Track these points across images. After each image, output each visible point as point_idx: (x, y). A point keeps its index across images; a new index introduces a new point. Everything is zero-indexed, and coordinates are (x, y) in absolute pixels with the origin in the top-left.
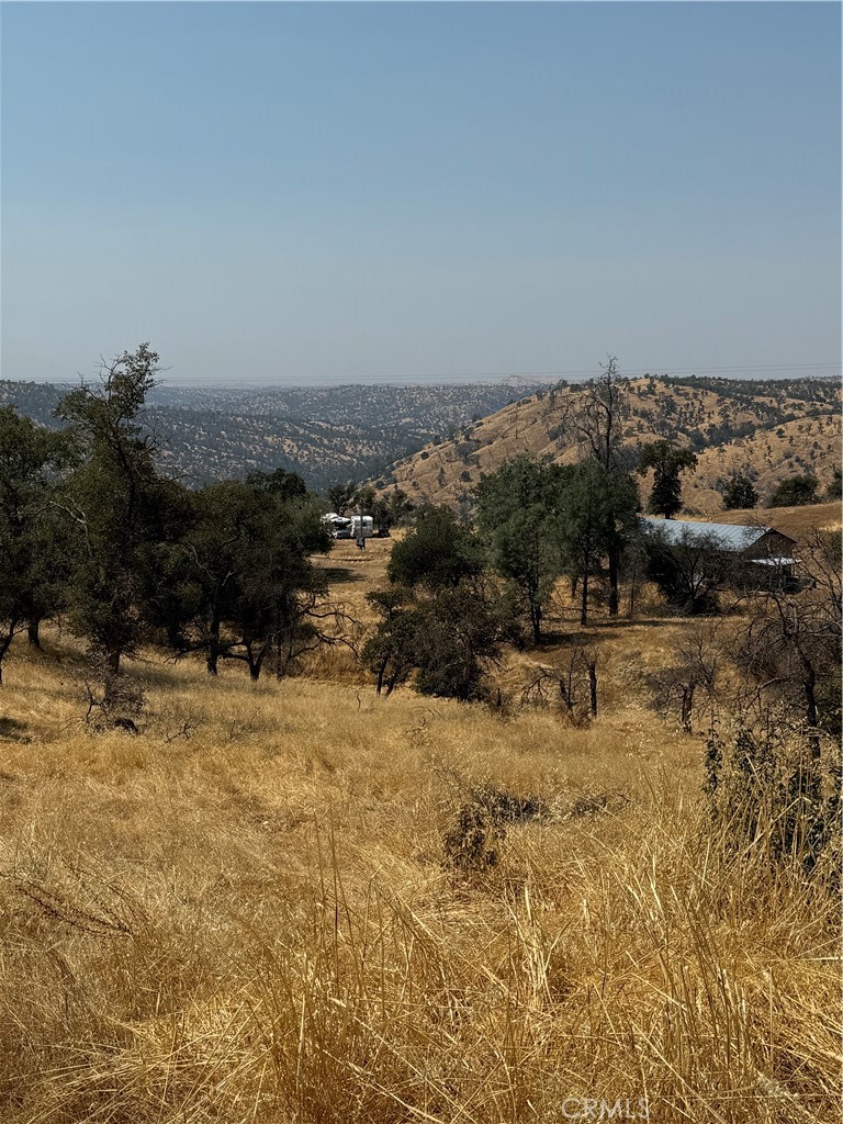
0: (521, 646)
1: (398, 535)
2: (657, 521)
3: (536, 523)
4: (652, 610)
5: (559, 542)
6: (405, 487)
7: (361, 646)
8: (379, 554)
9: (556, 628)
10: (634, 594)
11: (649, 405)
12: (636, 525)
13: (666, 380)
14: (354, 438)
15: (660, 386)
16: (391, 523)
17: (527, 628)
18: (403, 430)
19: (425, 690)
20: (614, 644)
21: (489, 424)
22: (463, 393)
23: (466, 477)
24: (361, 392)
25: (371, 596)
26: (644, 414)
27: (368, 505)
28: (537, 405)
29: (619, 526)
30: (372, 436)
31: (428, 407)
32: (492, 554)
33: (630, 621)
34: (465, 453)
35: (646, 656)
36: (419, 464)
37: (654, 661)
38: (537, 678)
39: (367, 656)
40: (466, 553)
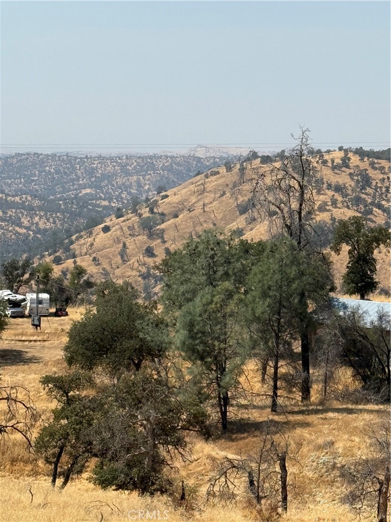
0: (207, 434)
1: (76, 314)
2: (352, 301)
3: (224, 303)
4: (346, 396)
5: (249, 323)
6: (84, 262)
7: (34, 435)
8: (56, 334)
9: (244, 415)
10: (327, 379)
11: (343, 179)
12: (329, 305)
13: (360, 153)
14: (31, 210)
15: (355, 160)
16: (68, 301)
17: (214, 415)
18: (83, 202)
19: (104, 483)
20: (305, 433)
21: (175, 196)
22: (147, 163)
23: (150, 252)
24: (37, 161)
25: (46, 380)
26: (339, 189)
27: (45, 281)
28: (226, 177)
29: (311, 306)
30: (49, 208)
31: (109, 177)
32: (177, 336)
33: (323, 408)
34: (149, 227)
35: (340, 446)
36: (100, 238)
37: (348, 451)
38: (225, 469)
39: (41, 445)
40: (149, 335)
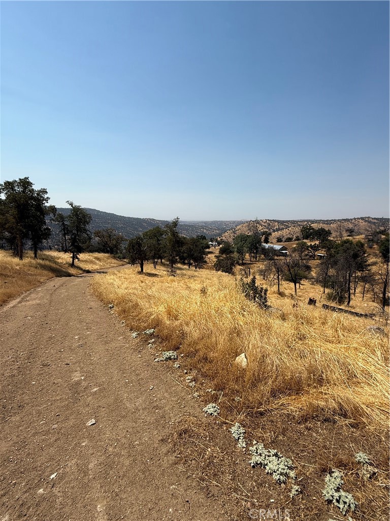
0: (239, 265)
1: (221, 246)
2: (264, 244)
3: (243, 245)
4: (262, 259)
5: (247, 248)
6: (224, 238)
7: (213, 264)
8: (218, 249)
9: (246, 262)
10: (259, 257)
11: (266, 224)
12: (260, 245)
13: (268, 220)
14: (216, 230)
15: (268, 221)
16: (220, 244)
17: (241, 262)
18: (224, 228)
19: (222, 271)
20: (255, 265)
21: (238, 227)
22: (234, 222)
23: (234, 236)
24: (217, 222)
25: (215, 256)
26: (265, 226)
27: (217, 241)
28: (246, 224)
29: (258, 245)
30: (219, 229)
31: (228, 224)
32: (236, 250)
33: (259, 261)
34: (234, 232)
35: (261, 267)
36: (226, 234)
37: (262, 268)
38: (241, 270)
39: (214, 266)
40: (232, 250)
